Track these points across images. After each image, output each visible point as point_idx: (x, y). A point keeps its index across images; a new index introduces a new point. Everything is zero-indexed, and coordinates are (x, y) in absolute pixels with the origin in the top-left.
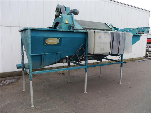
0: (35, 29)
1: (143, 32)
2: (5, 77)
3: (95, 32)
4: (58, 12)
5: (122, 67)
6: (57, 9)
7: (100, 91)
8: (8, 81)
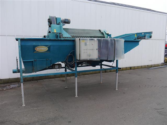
0: (25, 39)
1: (144, 37)
2: (10, 83)
3: (80, 39)
4: (50, 23)
5: (117, 73)
6: (49, 20)
7: (91, 96)
8: (12, 86)
